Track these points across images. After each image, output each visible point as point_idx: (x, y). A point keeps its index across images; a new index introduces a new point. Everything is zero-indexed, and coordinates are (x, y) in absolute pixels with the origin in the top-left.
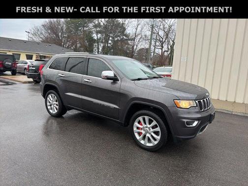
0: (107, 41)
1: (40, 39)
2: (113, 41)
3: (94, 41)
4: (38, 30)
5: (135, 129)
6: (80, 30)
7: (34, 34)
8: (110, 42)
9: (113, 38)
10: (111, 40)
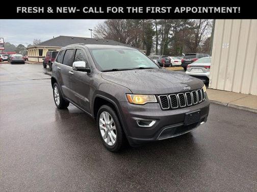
0: (167, 33)
1: (104, 36)
2: (175, 32)
3: (154, 33)
4: (102, 27)
5: (101, 126)
6: (140, 23)
7: (98, 32)
8: (171, 32)
9: (175, 28)
10: (173, 31)
